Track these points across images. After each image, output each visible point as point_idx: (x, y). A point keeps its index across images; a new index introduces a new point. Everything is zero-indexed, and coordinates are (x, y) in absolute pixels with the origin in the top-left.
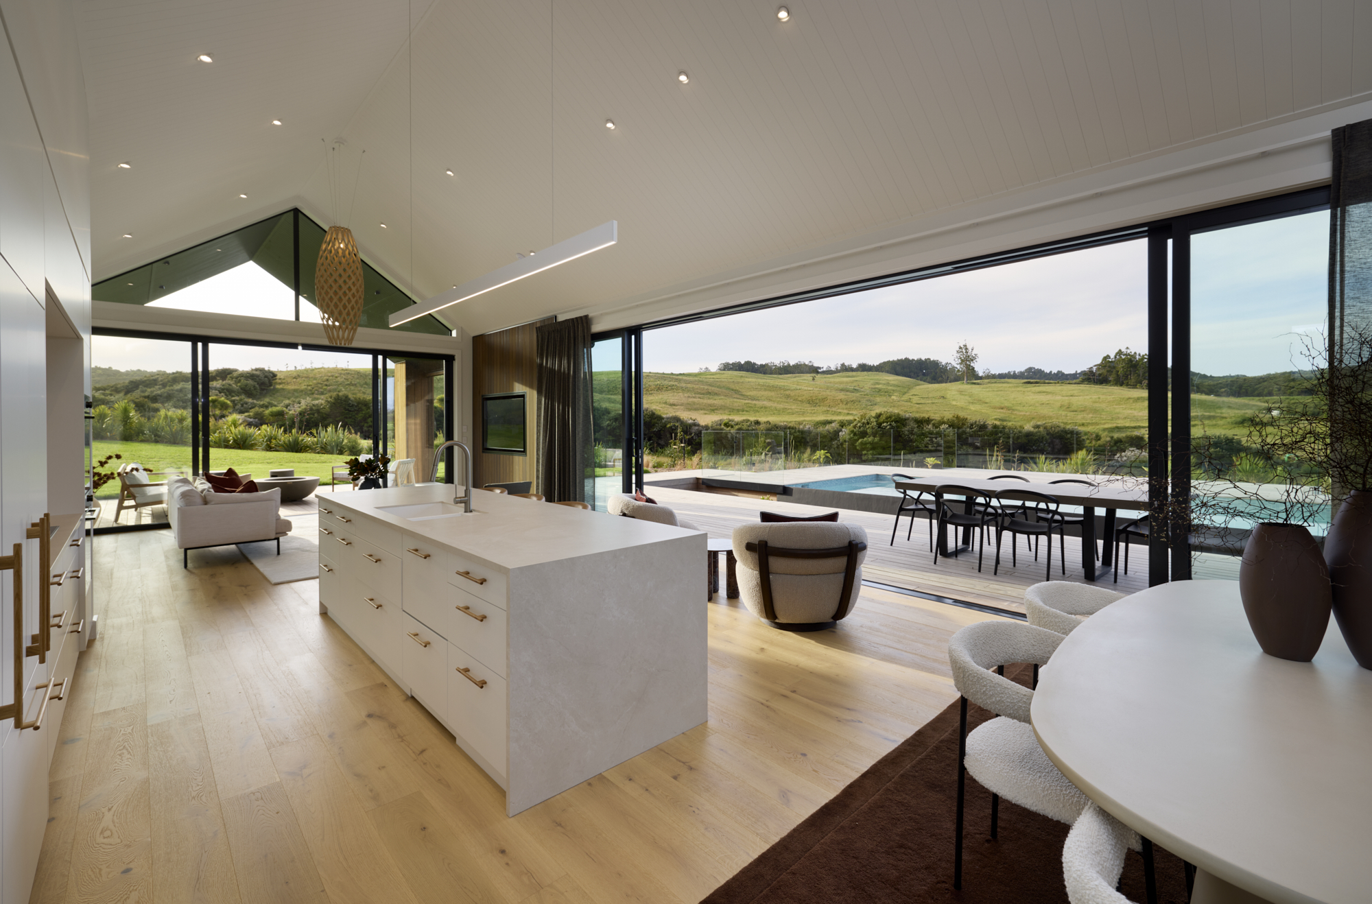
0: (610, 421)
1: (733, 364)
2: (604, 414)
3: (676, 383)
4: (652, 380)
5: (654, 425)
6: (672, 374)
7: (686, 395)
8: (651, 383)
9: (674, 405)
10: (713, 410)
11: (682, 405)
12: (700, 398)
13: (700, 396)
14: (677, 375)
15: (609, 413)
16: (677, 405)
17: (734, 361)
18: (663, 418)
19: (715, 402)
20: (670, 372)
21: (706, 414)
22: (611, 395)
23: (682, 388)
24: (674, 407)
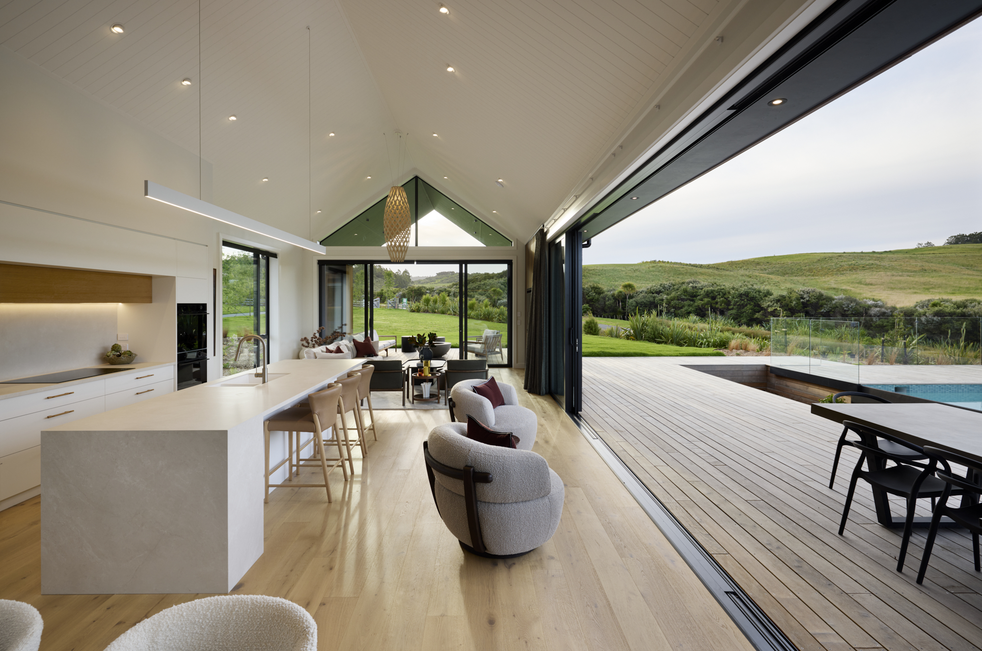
0: (771, 302)
1: (971, 236)
2: (766, 296)
3: (876, 262)
4: (845, 259)
5: (822, 306)
6: (874, 252)
7: (889, 273)
8: (843, 264)
9: (871, 284)
10: (928, 289)
11: (882, 284)
12: (908, 276)
13: (910, 274)
14: (881, 253)
15: (771, 294)
16: (875, 285)
17: (972, 232)
18: (834, 299)
19: (932, 280)
20: (871, 251)
21: (915, 293)
22: (796, 276)
23: (884, 266)
24: (871, 287)
